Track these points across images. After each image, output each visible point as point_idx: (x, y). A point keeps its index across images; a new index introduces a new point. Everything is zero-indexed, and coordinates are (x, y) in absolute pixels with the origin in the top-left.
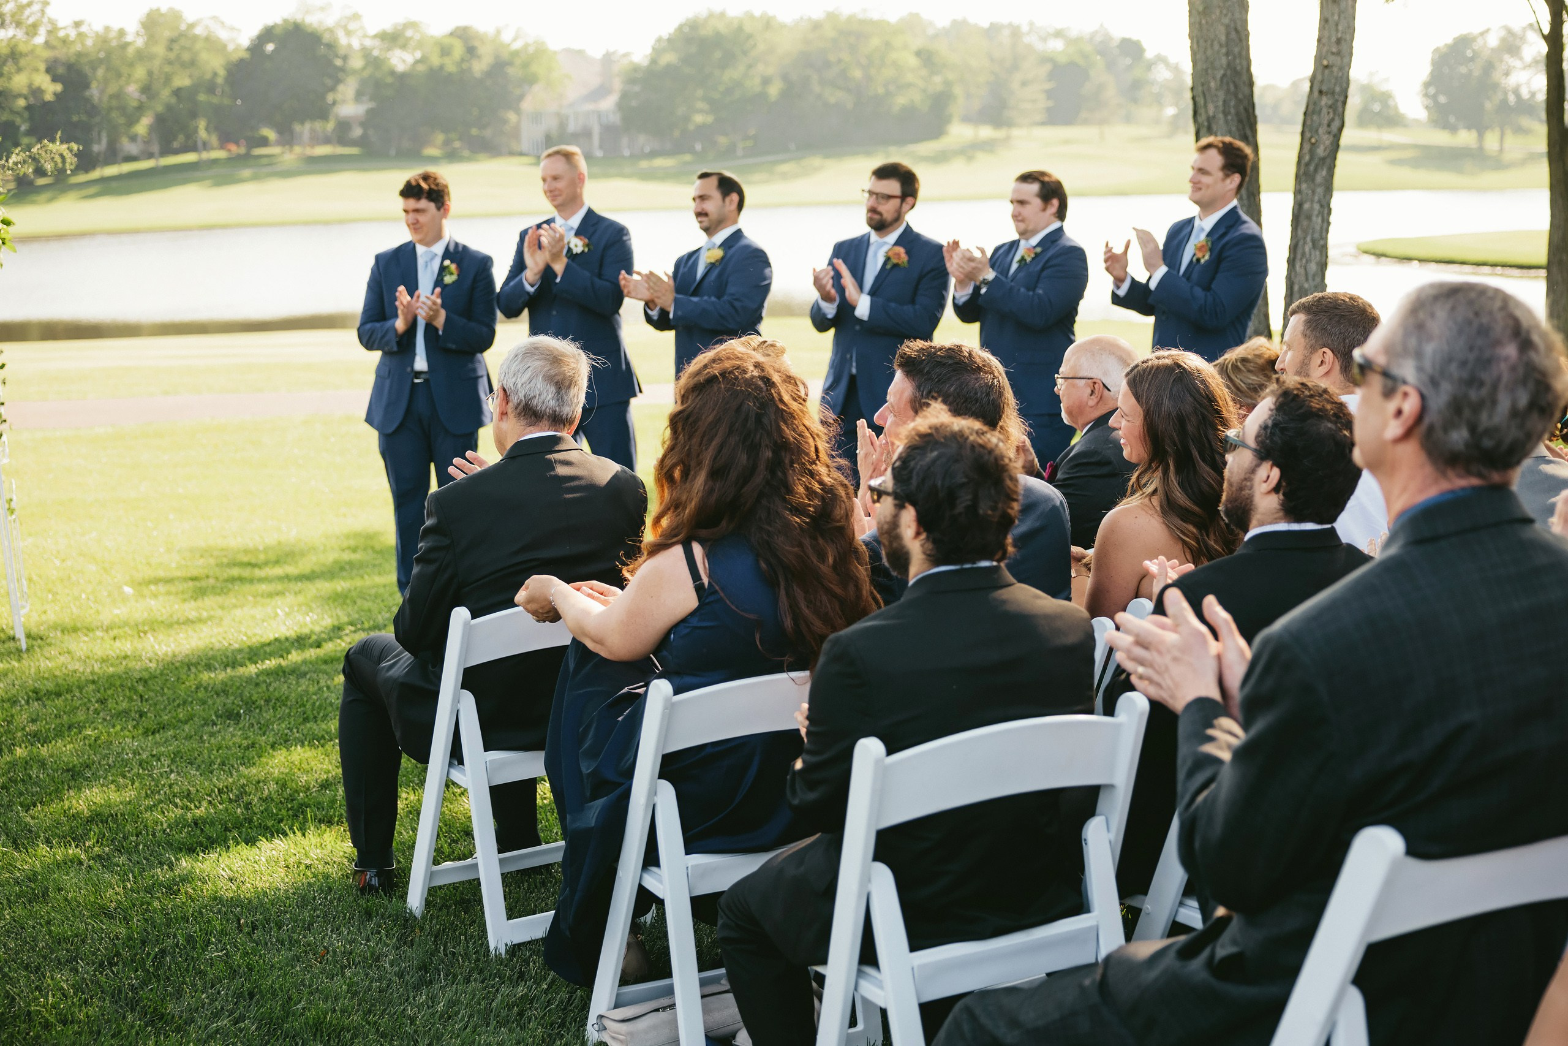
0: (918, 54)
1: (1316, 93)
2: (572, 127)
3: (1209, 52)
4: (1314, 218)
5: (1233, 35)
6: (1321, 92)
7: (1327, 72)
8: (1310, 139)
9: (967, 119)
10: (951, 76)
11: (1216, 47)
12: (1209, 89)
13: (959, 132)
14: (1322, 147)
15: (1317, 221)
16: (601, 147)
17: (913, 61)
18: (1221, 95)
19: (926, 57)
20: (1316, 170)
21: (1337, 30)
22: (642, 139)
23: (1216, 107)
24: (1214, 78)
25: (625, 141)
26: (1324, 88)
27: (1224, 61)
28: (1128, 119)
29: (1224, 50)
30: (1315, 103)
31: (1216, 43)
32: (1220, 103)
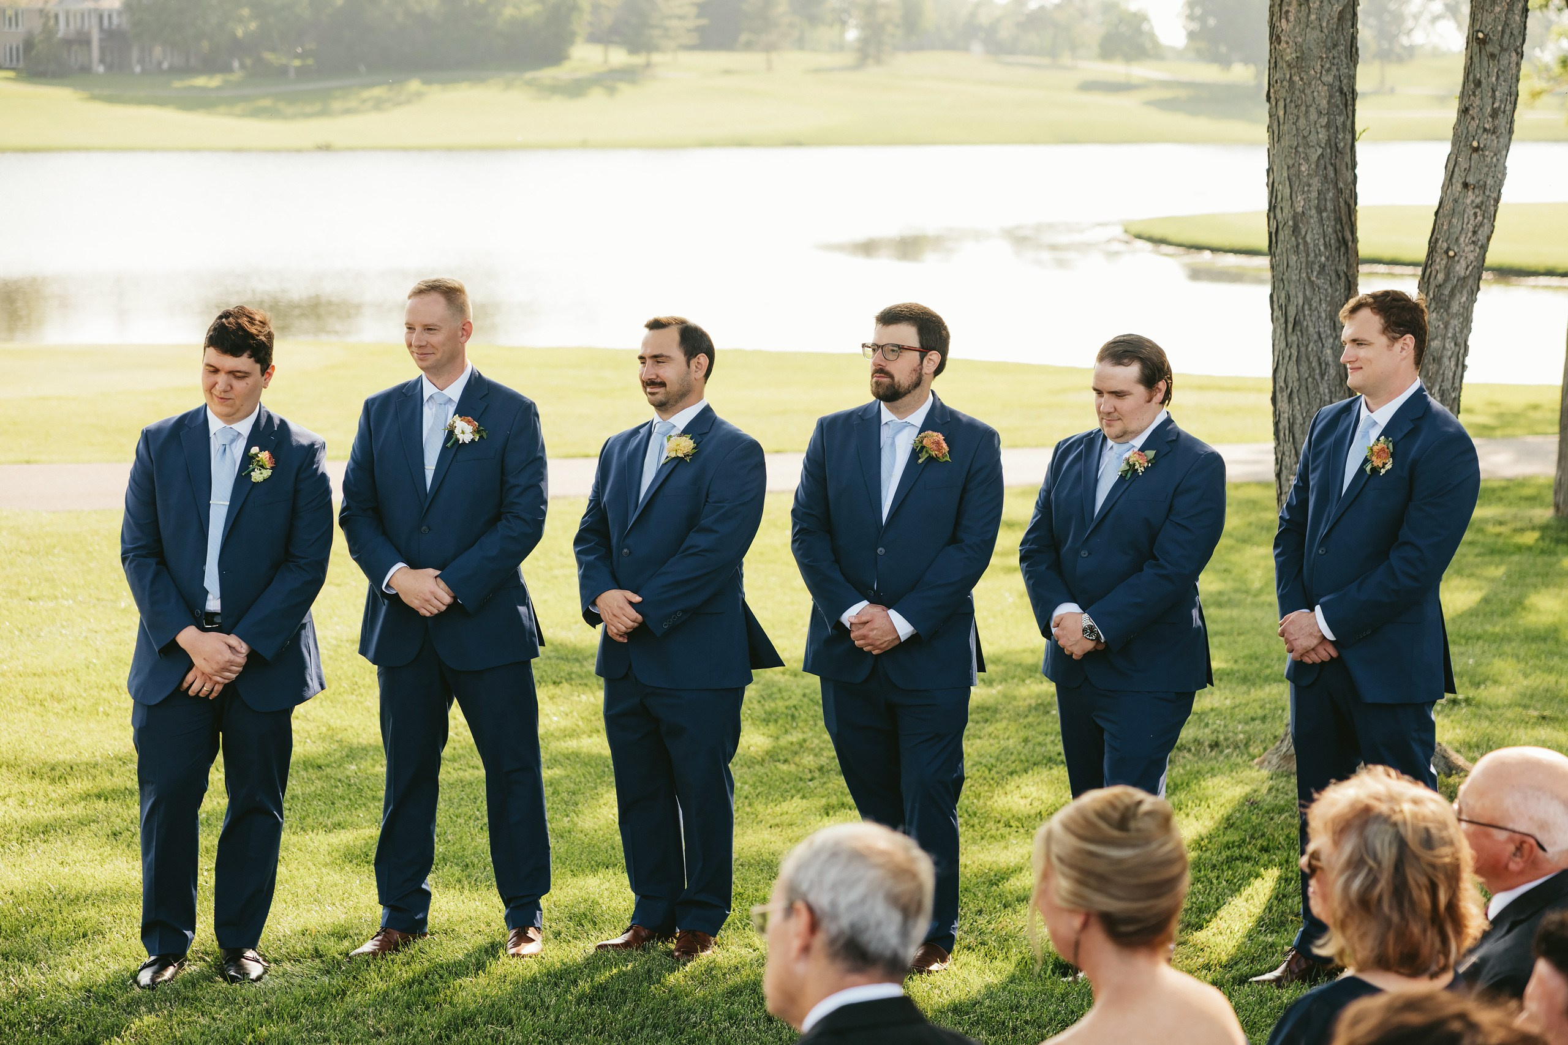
1: (1458, 187)
2: (62, 31)
3: (1302, 122)
4: (1445, 361)
5: (1338, 99)
6: (1466, 185)
7: (1475, 156)
8: (1446, 252)
9: (594, 39)
11: (1313, 116)
12: (1299, 174)
13: (585, 57)
14: (1463, 263)
15: (1449, 365)
16: (102, 61)
18: (1316, 182)
20: (1452, 294)
21: (1494, 97)
22: (158, 51)
23: (1307, 200)
24: (1307, 159)
25: (135, 54)
26: (1471, 180)
27: (1323, 136)
28: (801, 44)
29: (1324, 121)
30: (1456, 201)
31: (1312, 110)
32: (1314, 194)
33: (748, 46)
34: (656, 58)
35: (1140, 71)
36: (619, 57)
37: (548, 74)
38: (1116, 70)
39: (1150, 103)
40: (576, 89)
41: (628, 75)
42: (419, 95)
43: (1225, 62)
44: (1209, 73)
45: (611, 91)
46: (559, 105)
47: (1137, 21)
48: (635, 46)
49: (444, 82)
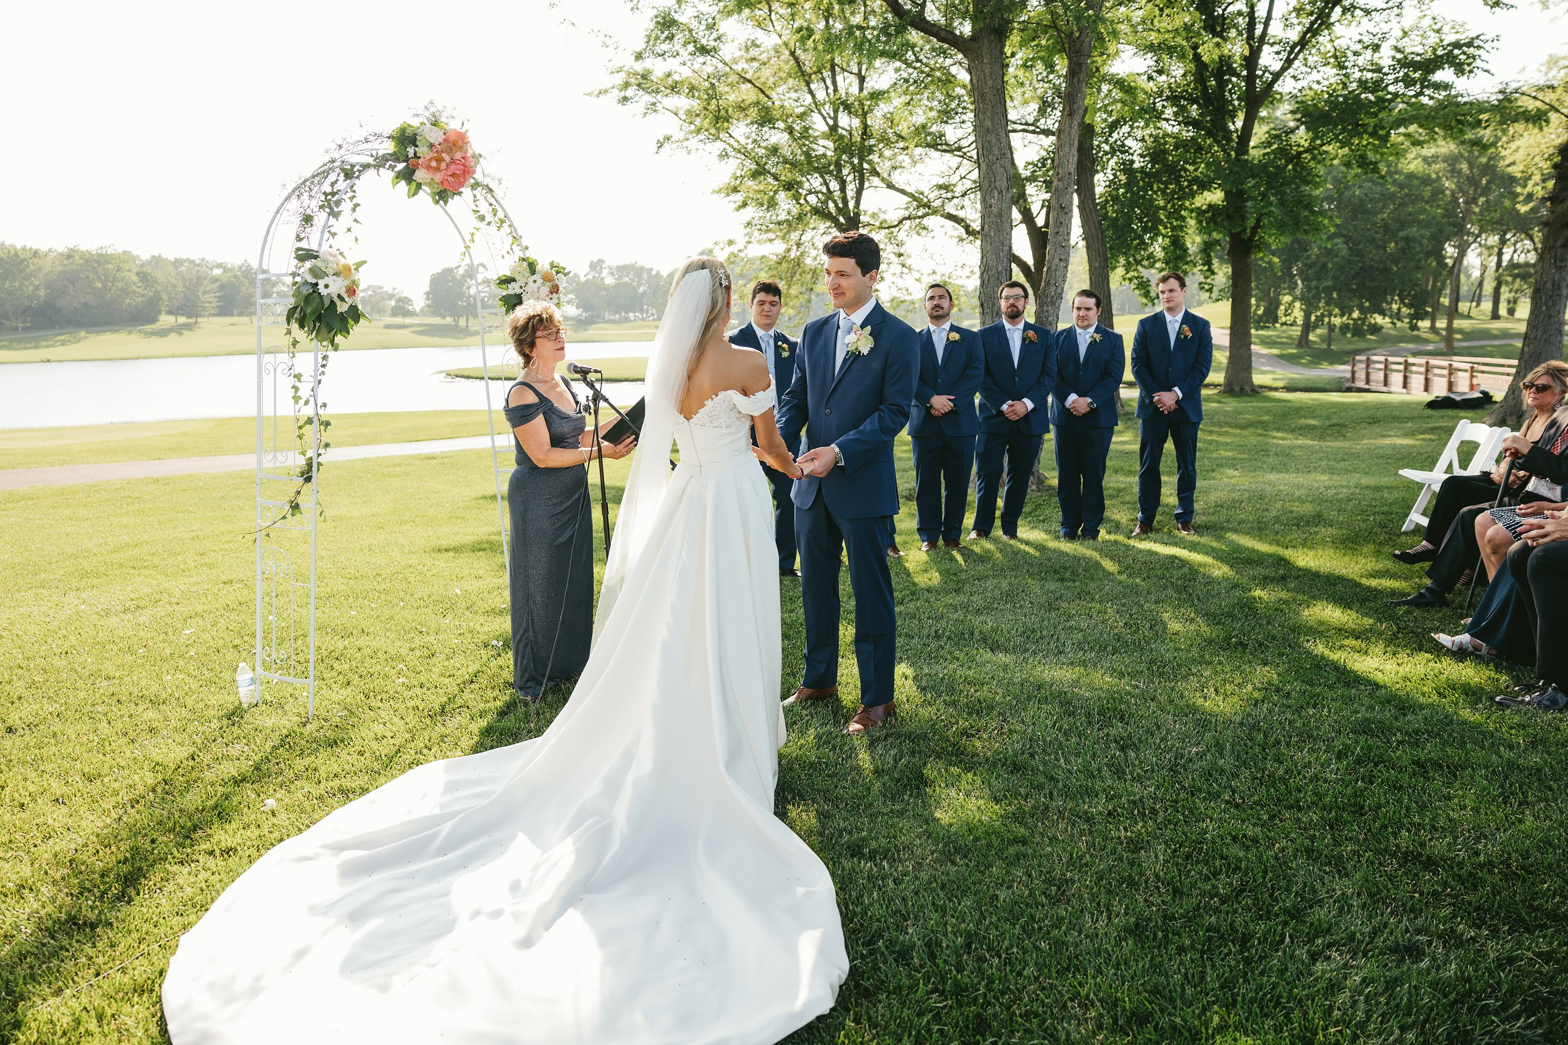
0: (138, 274)
9: (170, 313)
10: (159, 288)
13: (166, 320)
17: (135, 278)
19: (143, 276)
33: (241, 314)
34: (199, 319)
35: (408, 321)
36: (182, 320)
37: (149, 328)
38: (399, 320)
39: (414, 332)
40: (163, 333)
41: (188, 327)
42: (86, 338)
43: (444, 317)
44: (437, 320)
45: (181, 334)
46: (156, 341)
47: (407, 301)
48: (189, 316)
49: (98, 333)
